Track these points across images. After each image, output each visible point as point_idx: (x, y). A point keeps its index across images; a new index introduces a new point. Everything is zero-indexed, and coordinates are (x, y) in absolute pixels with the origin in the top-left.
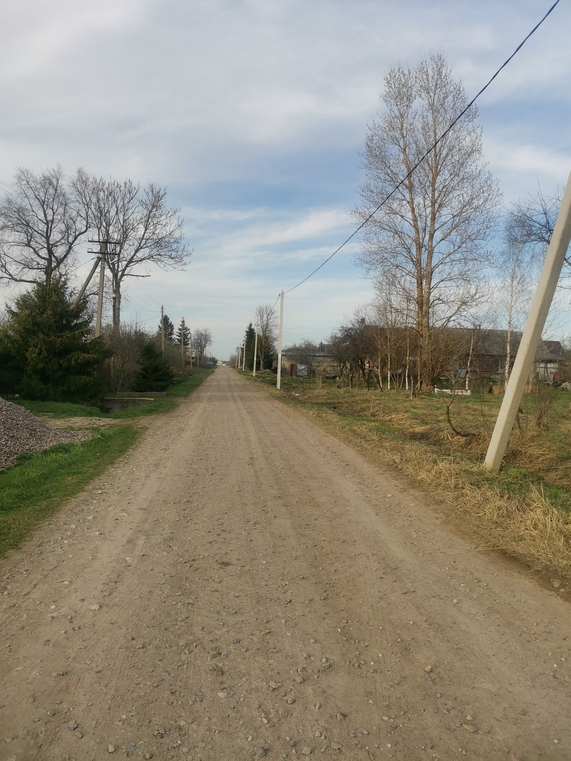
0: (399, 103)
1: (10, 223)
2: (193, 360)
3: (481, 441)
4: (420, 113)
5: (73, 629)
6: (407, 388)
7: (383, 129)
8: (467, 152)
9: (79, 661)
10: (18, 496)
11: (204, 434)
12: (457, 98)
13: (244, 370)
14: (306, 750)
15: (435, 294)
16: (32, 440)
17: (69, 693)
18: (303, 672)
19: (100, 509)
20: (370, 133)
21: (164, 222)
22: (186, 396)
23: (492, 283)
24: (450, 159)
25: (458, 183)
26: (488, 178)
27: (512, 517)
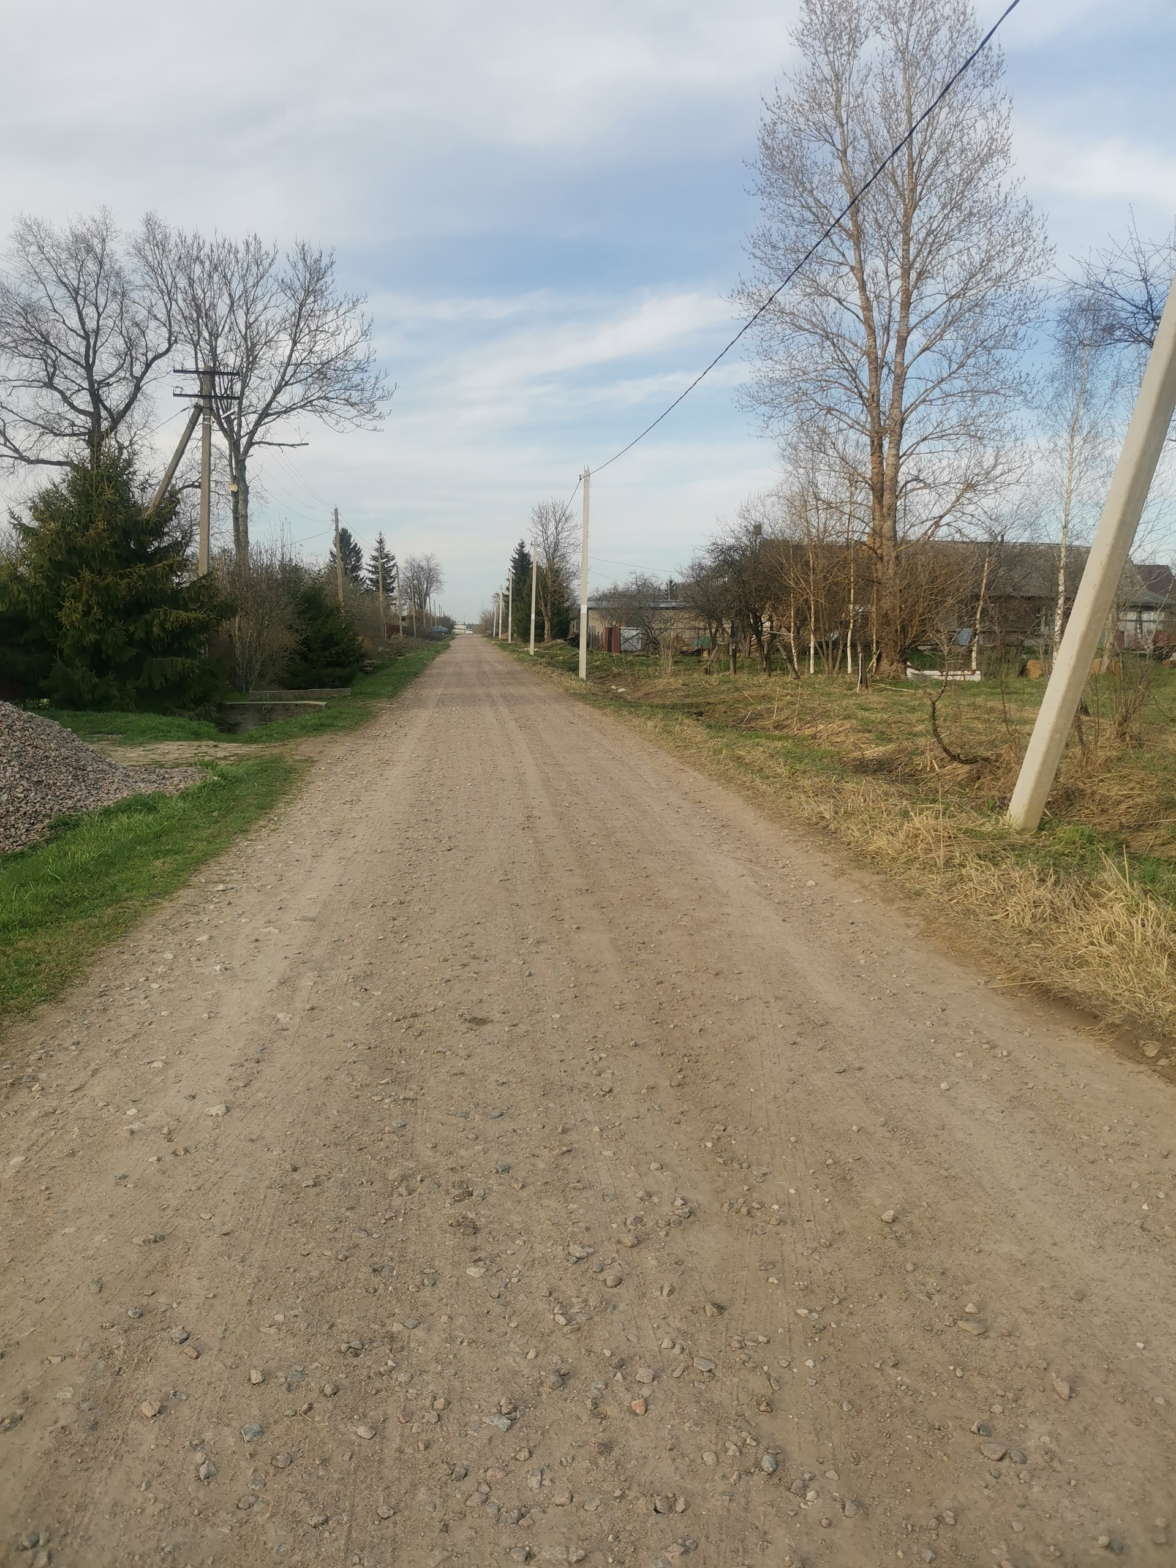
0: (831, 49)
1: (8, 339)
2: (404, 624)
3: (1000, 772)
4: (876, 70)
5: (175, 1153)
6: (849, 670)
7: (797, 107)
8: (979, 156)
9: (188, 1213)
10: (53, 899)
11: (430, 771)
12: (959, 31)
13: (510, 642)
14: (643, 1373)
15: (907, 469)
16: (78, 788)
17: (168, 1276)
18: (636, 1225)
19: (221, 922)
20: (768, 117)
21: (333, 325)
22: (392, 697)
23: (1030, 443)
24: (942, 172)
25: (958, 225)
26: (1025, 214)
27: (1061, 920)
